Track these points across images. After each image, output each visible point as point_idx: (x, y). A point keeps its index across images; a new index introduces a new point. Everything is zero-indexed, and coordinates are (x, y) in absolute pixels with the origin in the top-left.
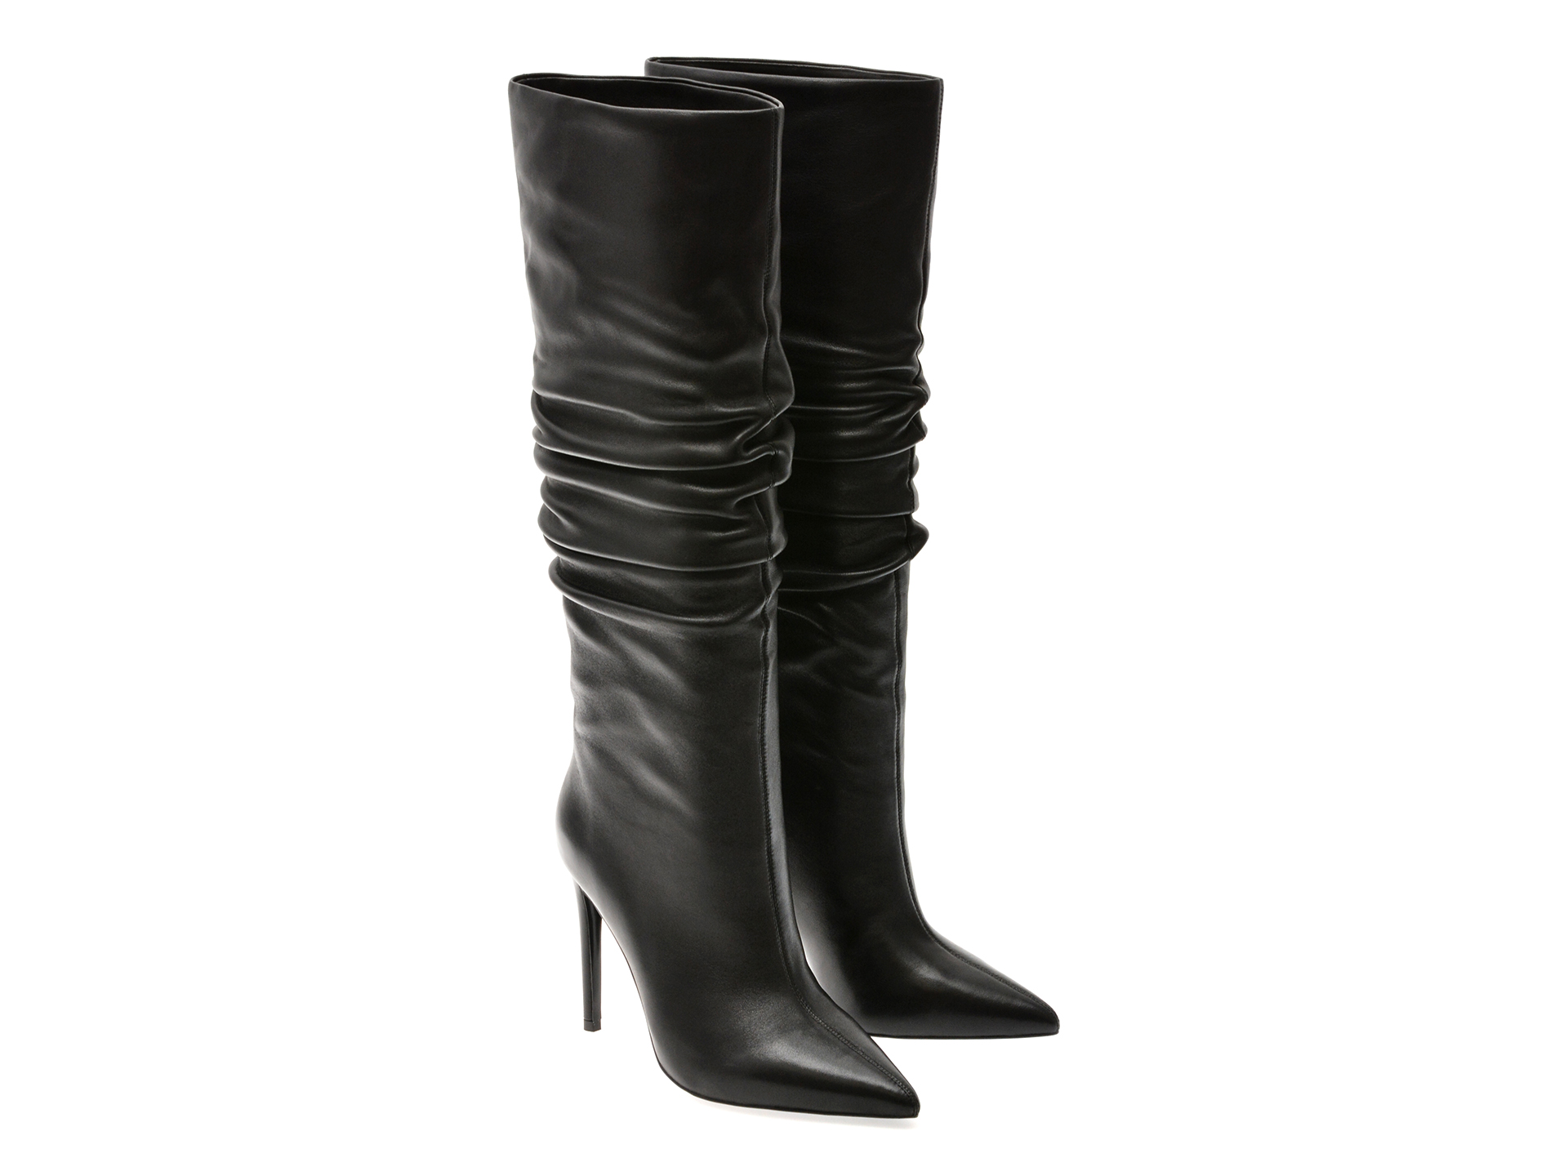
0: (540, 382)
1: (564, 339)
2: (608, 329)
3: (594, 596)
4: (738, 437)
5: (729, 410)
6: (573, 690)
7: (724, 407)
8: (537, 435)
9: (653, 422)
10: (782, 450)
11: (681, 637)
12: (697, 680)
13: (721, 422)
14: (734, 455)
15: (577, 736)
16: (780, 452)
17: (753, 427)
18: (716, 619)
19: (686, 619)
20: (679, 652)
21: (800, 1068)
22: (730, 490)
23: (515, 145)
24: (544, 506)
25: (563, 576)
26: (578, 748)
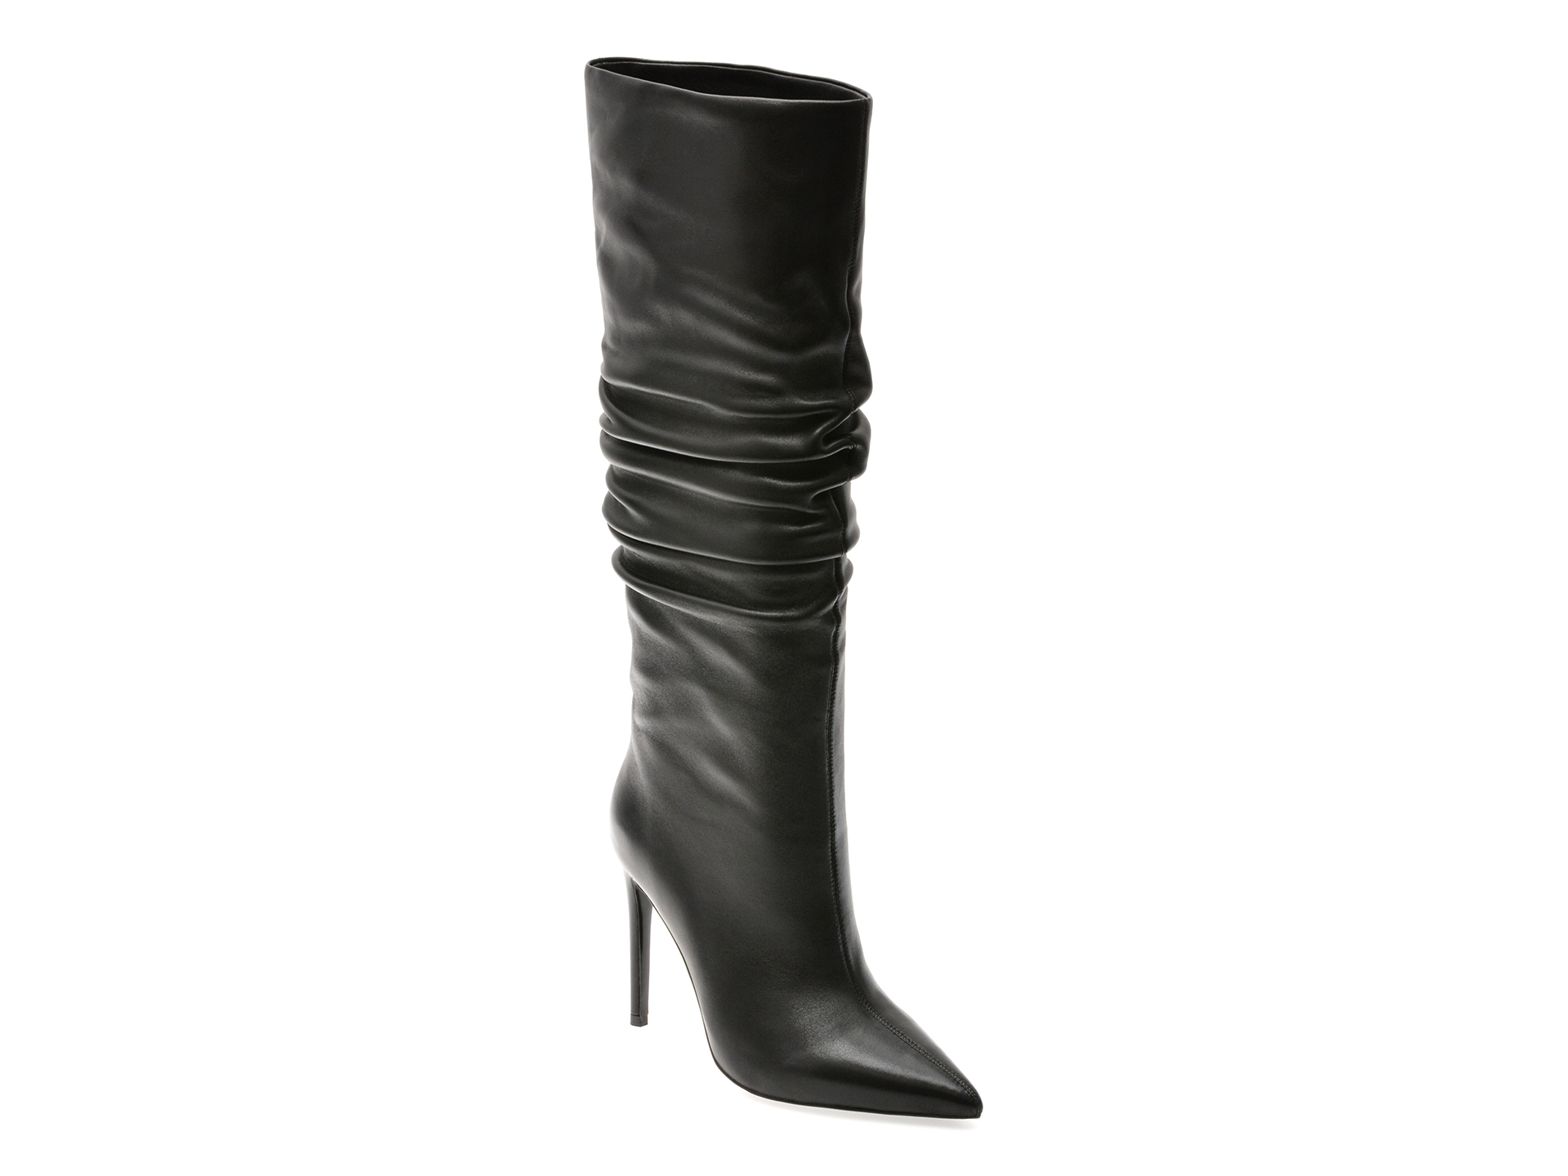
0: (610, 369)
1: (638, 327)
2: (686, 318)
3: (662, 588)
4: (818, 431)
5: (810, 403)
6: (633, 682)
7: (805, 400)
8: (605, 423)
9: (731, 414)
10: (860, 444)
11: (752, 631)
12: (767, 675)
13: (802, 415)
14: (814, 449)
15: (636, 729)
16: (858, 447)
17: (833, 420)
18: (789, 613)
19: (758, 613)
20: (750, 646)
21: (862, 1067)
22: (808, 483)
23: (591, 130)
24: (609, 493)
25: (627, 566)
26: (637, 741)
